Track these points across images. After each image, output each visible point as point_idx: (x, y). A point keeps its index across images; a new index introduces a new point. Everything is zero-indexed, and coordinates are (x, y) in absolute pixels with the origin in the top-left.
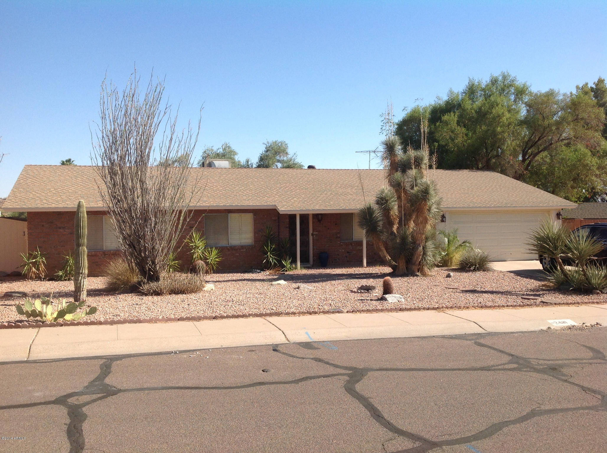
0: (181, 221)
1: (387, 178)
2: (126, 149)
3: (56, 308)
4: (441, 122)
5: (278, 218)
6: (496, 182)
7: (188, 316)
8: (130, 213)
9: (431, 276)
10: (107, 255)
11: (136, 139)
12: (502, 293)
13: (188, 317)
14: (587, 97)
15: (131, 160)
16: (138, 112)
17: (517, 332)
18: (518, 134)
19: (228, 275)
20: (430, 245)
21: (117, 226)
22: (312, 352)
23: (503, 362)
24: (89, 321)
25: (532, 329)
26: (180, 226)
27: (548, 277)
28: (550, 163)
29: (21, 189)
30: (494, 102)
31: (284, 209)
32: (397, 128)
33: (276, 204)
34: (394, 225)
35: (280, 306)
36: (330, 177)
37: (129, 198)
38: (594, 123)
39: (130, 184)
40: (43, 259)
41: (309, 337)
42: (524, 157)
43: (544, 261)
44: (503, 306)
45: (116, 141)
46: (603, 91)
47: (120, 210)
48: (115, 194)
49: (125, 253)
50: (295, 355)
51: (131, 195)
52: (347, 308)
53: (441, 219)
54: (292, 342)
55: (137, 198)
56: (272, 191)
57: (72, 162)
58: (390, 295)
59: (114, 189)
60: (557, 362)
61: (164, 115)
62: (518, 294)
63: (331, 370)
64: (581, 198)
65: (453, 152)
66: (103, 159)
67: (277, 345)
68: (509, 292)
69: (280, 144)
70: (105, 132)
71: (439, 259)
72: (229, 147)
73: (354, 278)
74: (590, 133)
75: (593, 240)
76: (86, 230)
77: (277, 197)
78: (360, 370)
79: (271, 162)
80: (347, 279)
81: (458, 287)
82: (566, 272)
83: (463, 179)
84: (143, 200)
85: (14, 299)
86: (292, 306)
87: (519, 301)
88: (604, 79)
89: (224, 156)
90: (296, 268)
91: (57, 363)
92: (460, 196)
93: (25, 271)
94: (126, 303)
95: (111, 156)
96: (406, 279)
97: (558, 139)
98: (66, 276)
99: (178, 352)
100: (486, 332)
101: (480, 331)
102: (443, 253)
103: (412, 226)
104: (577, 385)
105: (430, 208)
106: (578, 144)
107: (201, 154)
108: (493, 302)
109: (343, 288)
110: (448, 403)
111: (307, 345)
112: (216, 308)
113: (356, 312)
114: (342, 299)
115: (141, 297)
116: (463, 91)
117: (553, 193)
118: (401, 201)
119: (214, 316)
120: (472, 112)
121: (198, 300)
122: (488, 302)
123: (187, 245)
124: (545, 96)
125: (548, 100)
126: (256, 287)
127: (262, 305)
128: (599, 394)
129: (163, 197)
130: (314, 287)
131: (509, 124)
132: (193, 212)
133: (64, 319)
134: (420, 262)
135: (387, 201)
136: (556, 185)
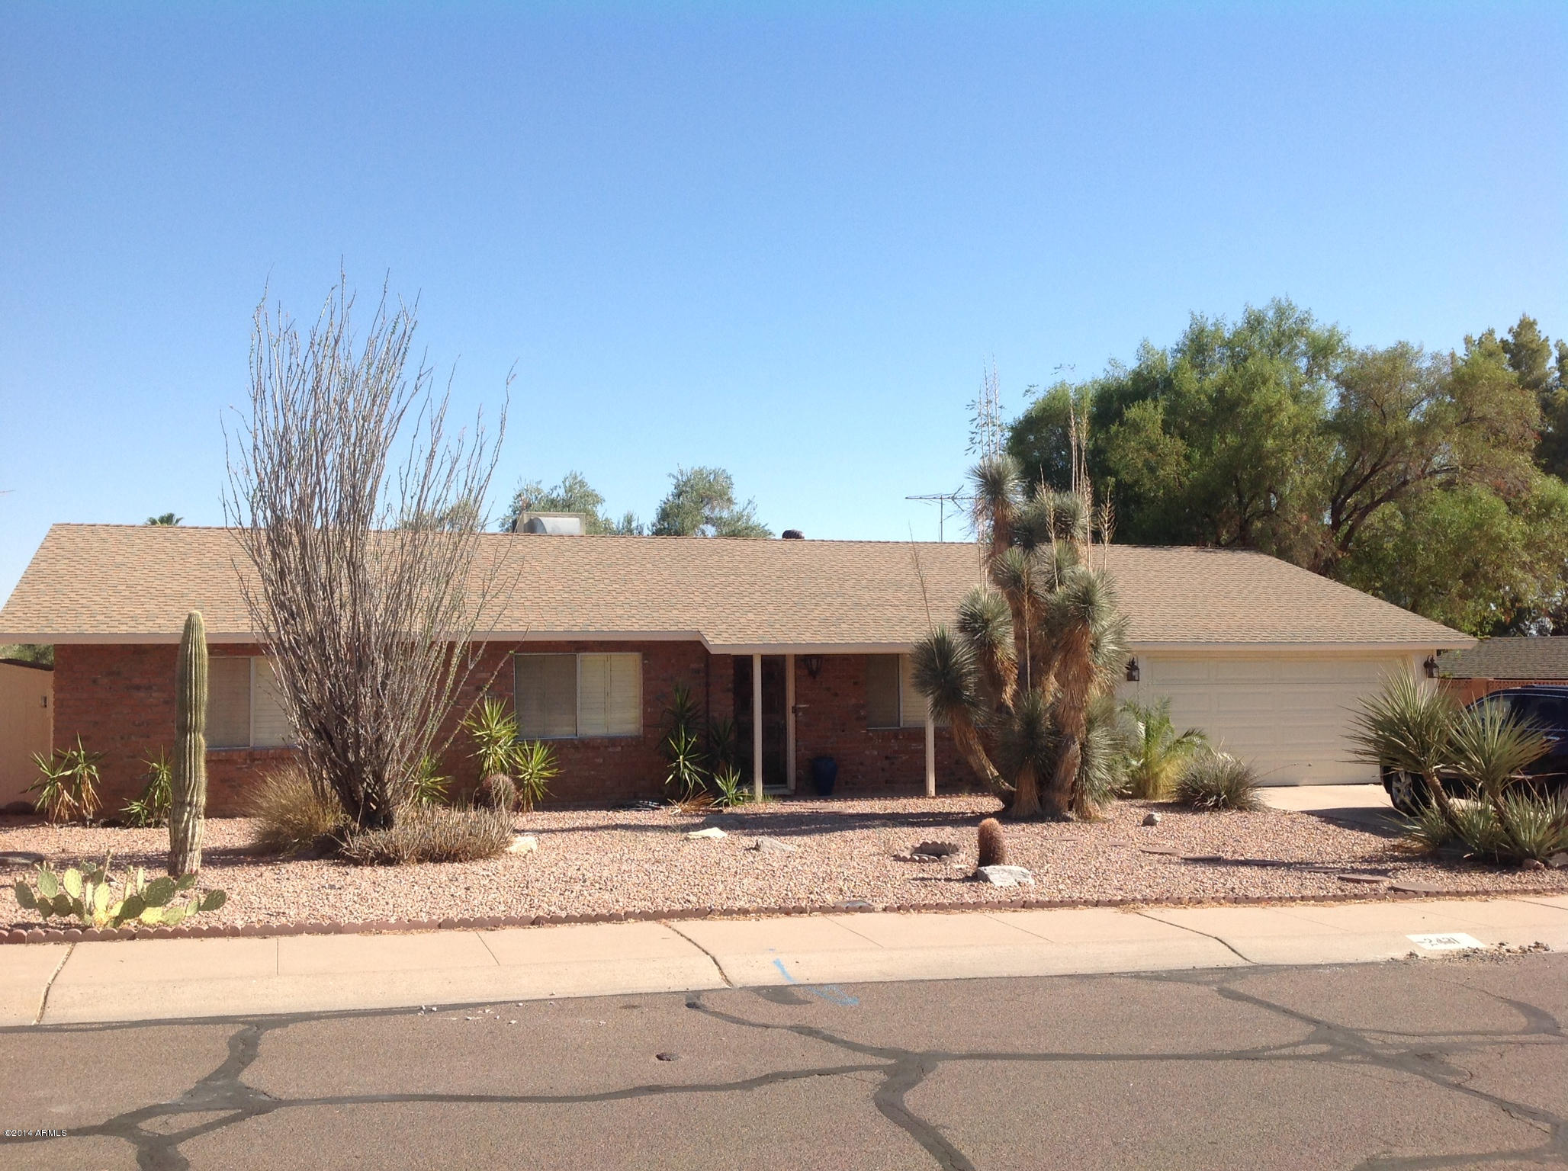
0: (453, 670)
1: (986, 561)
2: (314, 478)
3: (119, 895)
4: (1121, 424)
5: (707, 666)
6: (1265, 578)
7: (467, 916)
8: (321, 647)
9: (1104, 822)
10: (258, 760)
11: (341, 456)
12: (1289, 866)
13: (466, 919)
14: (1492, 364)
15: (326, 509)
16: (349, 382)
17: (1331, 965)
18: (1319, 456)
19: (575, 815)
20: (1099, 738)
21: (286, 680)
22: (790, 1010)
23: (1290, 1039)
24: (205, 928)
25: (1369, 957)
26: (450, 682)
27: (1406, 824)
28: (1404, 532)
29: (42, 586)
30: (1256, 373)
31: (721, 643)
32: (1009, 440)
33: (701, 628)
34: (1006, 685)
35: (707, 894)
36: (840, 561)
37: (321, 605)
38: (1513, 428)
39: (323, 570)
40: (91, 768)
41: (784, 972)
42: (1335, 515)
43: (1395, 784)
44: (1292, 899)
45: (289, 461)
46: (1533, 350)
47: (294, 638)
48: (282, 598)
49: (305, 752)
50: (745, 1018)
51: (324, 600)
52: (885, 899)
53: (1126, 671)
54: (739, 986)
55: (341, 609)
56: (691, 596)
57: (177, 521)
58: (997, 867)
59: (282, 584)
60: (1434, 1040)
61: (413, 394)
62: (1331, 868)
63: (841, 1057)
64: (1487, 623)
65: (1153, 502)
66: (255, 505)
67: (698, 993)
68: (1307, 864)
69: (712, 477)
70: (260, 437)
71: (1125, 779)
72: (582, 484)
73: (902, 824)
74: (1504, 456)
75: (1518, 730)
76: (206, 690)
77: (704, 609)
78: (917, 1057)
79: (688, 523)
80: (885, 825)
81: (1175, 851)
82: (1453, 811)
83: (1182, 572)
84: (354, 612)
85: (11, 871)
86: (741, 894)
87: (1333, 886)
88: (1535, 320)
89: (569, 506)
90: (752, 798)
91: (117, 1032)
92: (1174, 613)
93: (44, 801)
94: (303, 883)
95: (275, 498)
96: (1037, 828)
97: (1423, 471)
98: (150, 814)
99: (435, 1009)
100: (1248, 964)
101: (1231, 960)
102: (1134, 763)
103: (1052, 689)
104: (1487, 1097)
105: (1097, 641)
106: (1474, 484)
107: (511, 501)
108: (1266, 888)
109: (874, 850)
110: (1148, 1142)
111: (779, 994)
112: (541, 898)
113: (908, 911)
114: (871, 878)
115: (343, 870)
116: (1176, 347)
117: (1414, 609)
118: (1023, 623)
119: (533, 917)
120: (1200, 399)
121: (493, 877)
122: (1252, 889)
123: (467, 736)
124: (1386, 361)
125: (1394, 368)
126: (646, 845)
127: (660, 891)
128: (1546, 1120)
129: (407, 605)
130: (799, 846)
131: (1297, 431)
132: (483, 647)
133: (140, 922)
134: (1074, 783)
135: (987, 622)
136: (1420, 591)
